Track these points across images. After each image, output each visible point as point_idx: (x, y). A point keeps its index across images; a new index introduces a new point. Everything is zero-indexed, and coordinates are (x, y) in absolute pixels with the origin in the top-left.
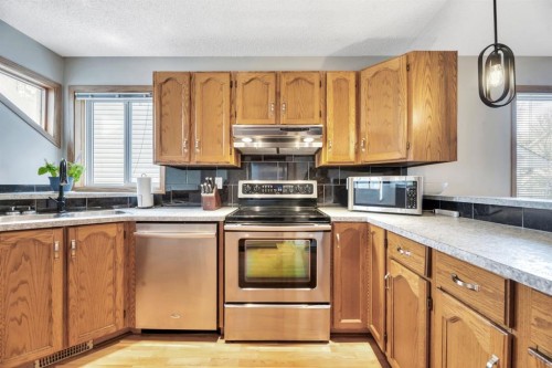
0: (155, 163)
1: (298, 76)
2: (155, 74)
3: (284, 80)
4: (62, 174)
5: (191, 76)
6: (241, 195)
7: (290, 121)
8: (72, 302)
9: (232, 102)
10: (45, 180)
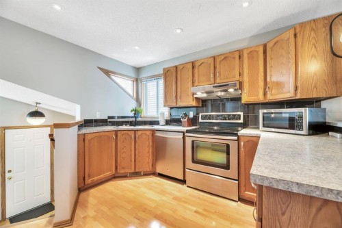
0: (164, 106)
1: (226, 56)
2: (164, 69)
3: (218, 60)
4: (136, 112)
5: (176, 67)
6: (200, 120)
7: (222, 81)
8: (137, 156)
9: (193, 76)
10: (132, 114)
